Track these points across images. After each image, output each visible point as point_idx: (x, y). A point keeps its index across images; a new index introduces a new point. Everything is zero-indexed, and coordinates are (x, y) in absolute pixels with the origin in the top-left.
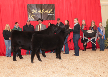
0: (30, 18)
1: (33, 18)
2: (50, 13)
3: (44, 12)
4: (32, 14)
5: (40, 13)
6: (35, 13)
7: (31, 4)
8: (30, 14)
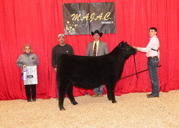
0: (68, 29)
1: (73, 29)
2: (105, 20)
3: (95, 17)
4: (71, 22)
5: (87, 19)
6: (78, 20)
7: (70, 4)
8: (68, 22)
